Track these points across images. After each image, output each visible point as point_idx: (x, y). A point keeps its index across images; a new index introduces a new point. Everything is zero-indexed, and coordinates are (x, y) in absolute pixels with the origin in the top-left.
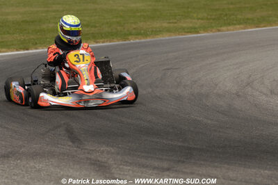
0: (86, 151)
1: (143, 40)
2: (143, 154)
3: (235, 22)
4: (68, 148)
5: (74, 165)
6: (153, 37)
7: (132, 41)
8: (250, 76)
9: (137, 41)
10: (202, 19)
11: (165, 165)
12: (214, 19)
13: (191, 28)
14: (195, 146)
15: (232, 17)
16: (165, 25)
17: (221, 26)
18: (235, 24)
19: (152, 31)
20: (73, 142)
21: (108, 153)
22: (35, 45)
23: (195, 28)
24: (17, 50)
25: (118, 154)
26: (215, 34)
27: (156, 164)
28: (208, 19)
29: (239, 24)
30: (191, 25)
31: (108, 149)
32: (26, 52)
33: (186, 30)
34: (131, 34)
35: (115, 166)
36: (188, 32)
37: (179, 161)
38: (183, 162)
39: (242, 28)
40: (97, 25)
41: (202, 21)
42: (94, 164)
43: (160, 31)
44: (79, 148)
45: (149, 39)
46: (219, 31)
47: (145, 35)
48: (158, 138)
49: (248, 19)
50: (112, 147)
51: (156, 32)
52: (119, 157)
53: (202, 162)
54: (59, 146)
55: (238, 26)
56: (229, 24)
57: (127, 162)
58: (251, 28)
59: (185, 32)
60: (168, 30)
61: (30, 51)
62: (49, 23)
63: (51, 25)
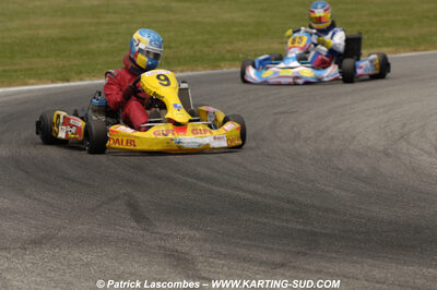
3: (380, 43)
7: (225, 70)
8: (405, 125)
14: (323, 231)
16: (276, 46)
21: (191, 239)
22: (80, 74)
24: (53, 82)
25: (206, 241)
27: (264, 256)
32: (66, 84)
34: (223, 59)
37: (299, 253)
38: (305, 254)
49: (400, 39)
52: (207, 246)
53: (334, 255)
57: (220, 253)
58: (405, 52)
62: (101, 40)
63: (104, 45)
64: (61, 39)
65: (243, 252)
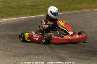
0: (56, 53)
2: (78, 54)
4: (49, 51)
5: (52, 58)
9: (75, 12)
11: (86, 58)
31: (64, 52)
35: (67, 58)
40: (60, 6)
42: (59, 57)
43: (84, 8)
44: (53, 51)
45: (79, 11)
50: (66, 51)
54: (46, 51)
60: (87, 8)
61: (34, 16)
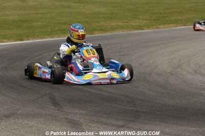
1: (104, 35)
3: (169, 22)
6: (111, 32)
7: (96, 35)
8: (180, 60)
10: (146, 20)
12: (154, 20)
13: (138, 26)
14: (142, 110)
15: (168, 18)
16: (120, 24)
17: (159, 25)
18: (169, 24)
19: (111, 28)
20: (55, 106)
21: (80, 114)
22: (28, 37)
23: (140, 26)
24: (15, 41)
25: (87, 115)
26: (155, 30)
27: (114, 122)
28: (149, 19)
29: (172, 23)
30: (138, 24)
32: (22, 42)
33: (134, 28)
34: (95, 30)
36: (136, 29)
37: (130, 120)
38: (133, 121)
39: (175, 27)
41: (146, 22)
46: (158, 28)
47: (106, 30)
48: (116, 104)
49: (178, 20)
51: (113, 29)
52: (87, 117)
53: (147, 121)
55: (171, 25)
56: (165, 24)
57: (94, 121)
58: (181, 26)
59: (134, 29)
62: (38, 22)
63: (39, 24)
64: (19, 21)
65: (105, 120)
